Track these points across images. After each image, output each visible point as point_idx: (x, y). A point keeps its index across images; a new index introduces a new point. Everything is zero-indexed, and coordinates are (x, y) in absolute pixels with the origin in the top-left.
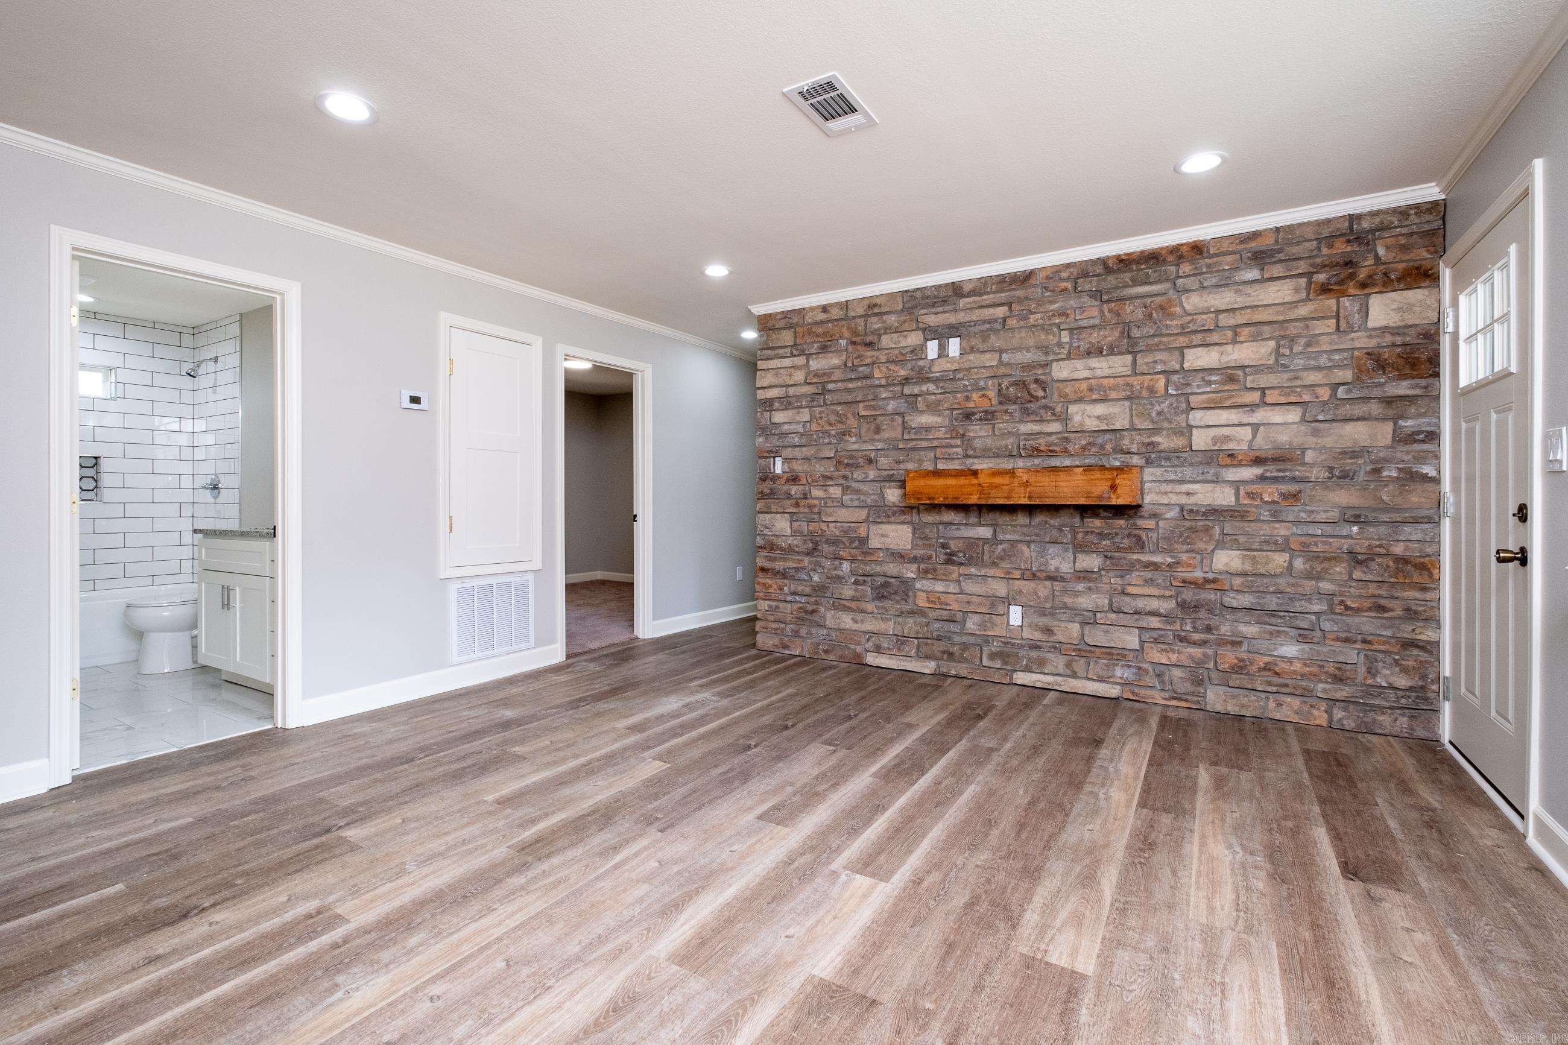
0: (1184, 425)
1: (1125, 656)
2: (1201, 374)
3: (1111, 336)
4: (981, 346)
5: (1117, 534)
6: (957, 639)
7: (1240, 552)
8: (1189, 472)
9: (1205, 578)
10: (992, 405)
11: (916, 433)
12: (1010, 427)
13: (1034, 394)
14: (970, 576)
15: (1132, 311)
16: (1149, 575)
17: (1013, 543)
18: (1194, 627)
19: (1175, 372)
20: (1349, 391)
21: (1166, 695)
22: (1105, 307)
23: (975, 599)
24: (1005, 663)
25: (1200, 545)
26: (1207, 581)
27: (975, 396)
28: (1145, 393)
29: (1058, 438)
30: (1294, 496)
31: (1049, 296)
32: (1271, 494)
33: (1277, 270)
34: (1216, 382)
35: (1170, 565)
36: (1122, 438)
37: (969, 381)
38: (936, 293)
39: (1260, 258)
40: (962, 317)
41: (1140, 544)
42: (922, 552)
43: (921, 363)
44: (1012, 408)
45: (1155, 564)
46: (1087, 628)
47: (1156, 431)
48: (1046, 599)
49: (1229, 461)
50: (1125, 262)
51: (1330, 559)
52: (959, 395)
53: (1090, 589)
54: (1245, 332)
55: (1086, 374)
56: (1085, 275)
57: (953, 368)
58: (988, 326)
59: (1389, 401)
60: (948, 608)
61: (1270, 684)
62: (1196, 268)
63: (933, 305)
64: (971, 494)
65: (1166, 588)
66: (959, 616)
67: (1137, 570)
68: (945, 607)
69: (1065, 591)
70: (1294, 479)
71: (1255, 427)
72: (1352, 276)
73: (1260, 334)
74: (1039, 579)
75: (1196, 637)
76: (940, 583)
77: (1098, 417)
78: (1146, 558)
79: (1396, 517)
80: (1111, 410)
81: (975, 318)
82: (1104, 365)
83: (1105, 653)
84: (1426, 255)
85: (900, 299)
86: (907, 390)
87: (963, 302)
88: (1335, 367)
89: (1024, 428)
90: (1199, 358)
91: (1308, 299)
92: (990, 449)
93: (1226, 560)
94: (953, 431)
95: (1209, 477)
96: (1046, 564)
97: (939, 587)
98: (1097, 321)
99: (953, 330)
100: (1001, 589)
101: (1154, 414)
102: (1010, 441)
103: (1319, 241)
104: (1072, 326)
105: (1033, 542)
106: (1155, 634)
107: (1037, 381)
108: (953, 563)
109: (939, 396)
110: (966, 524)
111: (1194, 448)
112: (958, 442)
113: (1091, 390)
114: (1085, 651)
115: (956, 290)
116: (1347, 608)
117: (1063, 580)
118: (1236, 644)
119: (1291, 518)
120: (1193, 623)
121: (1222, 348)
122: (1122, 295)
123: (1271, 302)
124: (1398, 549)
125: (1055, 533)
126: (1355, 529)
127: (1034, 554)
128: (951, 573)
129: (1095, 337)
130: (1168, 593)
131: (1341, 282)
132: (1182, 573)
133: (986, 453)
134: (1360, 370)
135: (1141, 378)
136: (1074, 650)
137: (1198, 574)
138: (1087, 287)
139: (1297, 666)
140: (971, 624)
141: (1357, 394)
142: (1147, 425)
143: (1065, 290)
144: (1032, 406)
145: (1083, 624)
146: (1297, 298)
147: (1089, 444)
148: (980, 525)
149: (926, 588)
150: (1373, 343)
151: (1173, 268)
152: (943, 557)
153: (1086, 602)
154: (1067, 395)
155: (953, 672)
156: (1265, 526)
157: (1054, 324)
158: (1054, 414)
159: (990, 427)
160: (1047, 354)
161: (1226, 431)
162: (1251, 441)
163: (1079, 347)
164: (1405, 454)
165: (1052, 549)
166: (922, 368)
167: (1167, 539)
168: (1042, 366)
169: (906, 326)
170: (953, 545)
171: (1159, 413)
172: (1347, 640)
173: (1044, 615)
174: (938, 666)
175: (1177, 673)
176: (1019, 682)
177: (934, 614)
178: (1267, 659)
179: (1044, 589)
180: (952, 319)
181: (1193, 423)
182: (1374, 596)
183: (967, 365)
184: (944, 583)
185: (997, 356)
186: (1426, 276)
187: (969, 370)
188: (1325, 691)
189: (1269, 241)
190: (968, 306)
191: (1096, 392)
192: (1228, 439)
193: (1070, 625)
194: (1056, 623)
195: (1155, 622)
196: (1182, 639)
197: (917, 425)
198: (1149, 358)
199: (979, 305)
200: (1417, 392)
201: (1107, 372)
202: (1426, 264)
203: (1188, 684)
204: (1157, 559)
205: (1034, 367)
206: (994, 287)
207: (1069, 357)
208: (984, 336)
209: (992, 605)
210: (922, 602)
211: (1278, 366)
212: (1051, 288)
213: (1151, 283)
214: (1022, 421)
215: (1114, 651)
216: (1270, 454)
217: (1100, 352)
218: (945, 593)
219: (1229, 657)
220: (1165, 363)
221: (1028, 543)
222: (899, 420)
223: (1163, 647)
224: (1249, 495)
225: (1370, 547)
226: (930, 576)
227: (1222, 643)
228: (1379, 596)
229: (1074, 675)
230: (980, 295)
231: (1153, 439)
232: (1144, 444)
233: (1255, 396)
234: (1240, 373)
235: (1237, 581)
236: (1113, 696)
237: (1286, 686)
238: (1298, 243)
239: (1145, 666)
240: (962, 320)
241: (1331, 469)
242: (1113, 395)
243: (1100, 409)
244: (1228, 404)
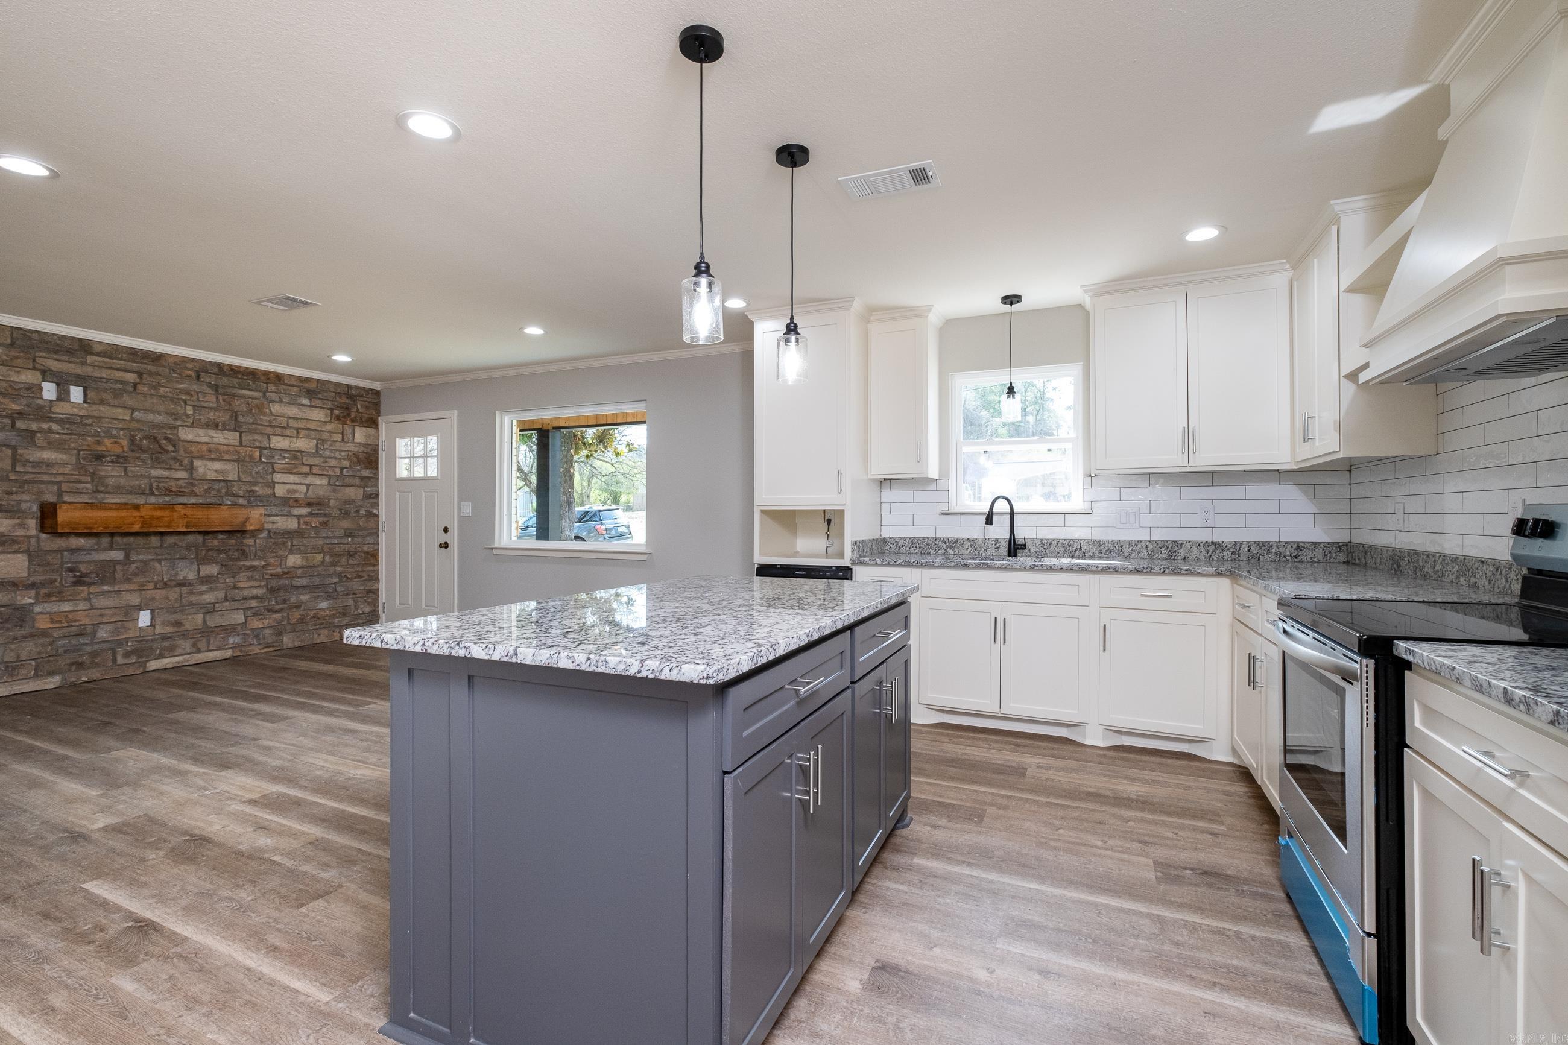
0: (270, 481)
1: (235, 629)
2: (279, 452)
3: (223, 417)
4: (112, 401)
5: (229, 549)
6: (88, 649)
7: (299, 556)
8: (274, 510)
9: (283, 572)
10: (124, 451)
11: (33, 467)
12: (143, 471)
13: (166, 448)
14: (103, 593)
15: (239, 405)
16: (250, 574)
17: (145, 562)
18: (276, 602)
19: (265, 448)
20: (348, 472)
21: (262, 646)
22: (220, 398)
23: (107, 611)
24: (140, 657)
25: (281, 553)
26: (284, 573)
27: (107, 442)
28: (247, 459)
29: (186, 483)
30: (325, 524)
31: (176, 378)
32: (316, 522)
33: (318, 403)
34: (288, 458)
35: (263, 567)
36: (233, 486)
37: (100, 427)
38: (59, 342)
39: (311, 393)
40: (88, 371)
41: (245, 555)
42: (42, 578)
43: (39, 401)
44: (144, 456)
45: (254, 567)
46: (208, 618)
47: (255, 484)
48: (176, 600)
49: (295, 504)
50: (235, 371)
51: (341, 555)
52: (89, 439)
53: (211, 588)
54: (303, 433)
55: (206, 439)
56: (206, 371)
57: (80, 414)
58: (120, 386)
59: (362, 478)
60: (77, 623)
61: (315, 625)
62: (278, 389)
63: (56, 352)
64: (133, 524)
65: (260, 581)
66: (89, 629)
67: (243, 572)
68: (73, 624)
69: (191, 593)
70: (325, 515)
71: (308, 486)
72: (349, 415)
73: (309, 435)
74: (171, 587)
75: (277, 607)
76: (66, 603)
77: (216, 471)
78: (248, 563)
79: (365, 533)
80: (226, 467)
81: (104, 376)
82: (220, 435)
83: (222, 630)
84: (374, 413)
85: (8, 333)
86: (20, 424)
87: (90, 359)
88: (342, 459)
89: (155, 473)
90: (278, 442)
91: (330, 422)
92: (123, 487)
93: (294, 560)
94: (79, 466)
95: (285, 513)
96: (176, 575)
97: (66, 607)
98: (215, 405)
99: (79, 380)
100: (135, 599)
101: (254, 473)
102: (143, 482)
103: (336, 393)
104: (196, 404)
105: (166, 559)
106: (253, 611)
107: (166, 438)
108: (83, 584)
109: (64, 437)
110: (96, 550)
111: (277, 495)
112: (89, 479)
113: (210, 451)
114: (207, 632)
115: (84, 347)
116: (348, 578)
117: (190, 585)
118: (298, 607)
119: (324, 535)
120: (276, 599)
121: (291, 439)
122: (233, 392)
123: (315, 419)
124: (365, 548)
125: (184, 551)
126: (350, 539)
127: (165, 569)
128: (79, 594)
129: (212, 415)
130: (263, 584)
131: (344, 417)
132: (270, 570)
133: (118, 490)
134: (351, 462)
135: (245, 449)
136: (200, 633)
137: (279, 570)
138: (208, 380)
139: (328, 612)
140: (103, 633)
141: (351, 473)
142: (249, 479)
143: (189, 376)
144: (163, 457)
145: (205, 614)
146: (326, 420)
147: (210, 488)
148: (111, 548)
149: (48, 610)
150: (356, 449)
151: (265, 385)
152: (70, 580)
153: (209, 598)
154: (191, 452)
155: (84, 679)
156: (313, 540)
157: (182, 399)
158: (181, 465)
159: (122, 469)
160: (176, 419)
161: (294, 487)
162: (306, 494)
163: (200, 419)
164: (368, 503)
165: (181, 564)
166: (41, 407)
167: (262, 551)
168: (171, 428)
169: (19, 362)
170: (83, 568)
171: (257, 473)
172: (347, 595)
173: (175, 612)
174: (64, 679)
175: (267, 631)
176: (151, 668)
177: (60, 632)
178: (315, 611)
179: (173, 594)
180: (79, 370)
181: (276, 480)
182: (356, 571)
183: (96, 414)
184: (71, 603)
185: (129, 412)
186: (373, 423)
187: (100, 418)
188: (339, 621)
189: (313, 385)
190: (96, 364)
191: (213, 453)
192: (295, 491)
193: (195, 617)
194: (185, 617)
195: (254, 603)
196: (269, 610)
197: (36, 460)
198: (250, 437)
199: (108, 366)
200: (371, 475)
201: (222, 441)
202: (375, 417)
203: (274, 637)
204: (256, 563)
205: (163, 427)
206: (124, 355)
207: (192, 426)
208: (117, 394)
209: (127, 613)
210: (43, 623)
211: (316, 454)
212: (178, 371)
213: (250, 390)
214: (152, 467)
215: (229, 627)
216: (315, 501)
217: (216, 426)
218: (74, 611)
219: (296, 615)
220: (260, 442)
221: (159, 561)
222: (9, 452)
223: (260, 617)
224: (306, 523)
225: (356, 548)
226: (54, 599)
227: (291, 608)
228: (358, 571)
229: (199, 651)
230: (111, 358)
231: (253, 488)
232: (247, 491)
233: (306, 469)
234: (299, 454)
235: (299, 571)
236: (228, 657)
237: (322, 624)
238: (327, 391)
239: (248, 632)
240: (90, 374)
241: (340, 510)
242: (226, 457)
243: (217, 465)
244: (294, 471)
